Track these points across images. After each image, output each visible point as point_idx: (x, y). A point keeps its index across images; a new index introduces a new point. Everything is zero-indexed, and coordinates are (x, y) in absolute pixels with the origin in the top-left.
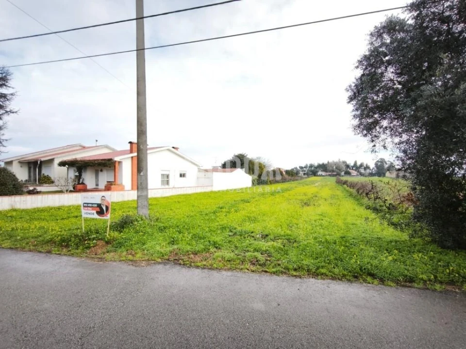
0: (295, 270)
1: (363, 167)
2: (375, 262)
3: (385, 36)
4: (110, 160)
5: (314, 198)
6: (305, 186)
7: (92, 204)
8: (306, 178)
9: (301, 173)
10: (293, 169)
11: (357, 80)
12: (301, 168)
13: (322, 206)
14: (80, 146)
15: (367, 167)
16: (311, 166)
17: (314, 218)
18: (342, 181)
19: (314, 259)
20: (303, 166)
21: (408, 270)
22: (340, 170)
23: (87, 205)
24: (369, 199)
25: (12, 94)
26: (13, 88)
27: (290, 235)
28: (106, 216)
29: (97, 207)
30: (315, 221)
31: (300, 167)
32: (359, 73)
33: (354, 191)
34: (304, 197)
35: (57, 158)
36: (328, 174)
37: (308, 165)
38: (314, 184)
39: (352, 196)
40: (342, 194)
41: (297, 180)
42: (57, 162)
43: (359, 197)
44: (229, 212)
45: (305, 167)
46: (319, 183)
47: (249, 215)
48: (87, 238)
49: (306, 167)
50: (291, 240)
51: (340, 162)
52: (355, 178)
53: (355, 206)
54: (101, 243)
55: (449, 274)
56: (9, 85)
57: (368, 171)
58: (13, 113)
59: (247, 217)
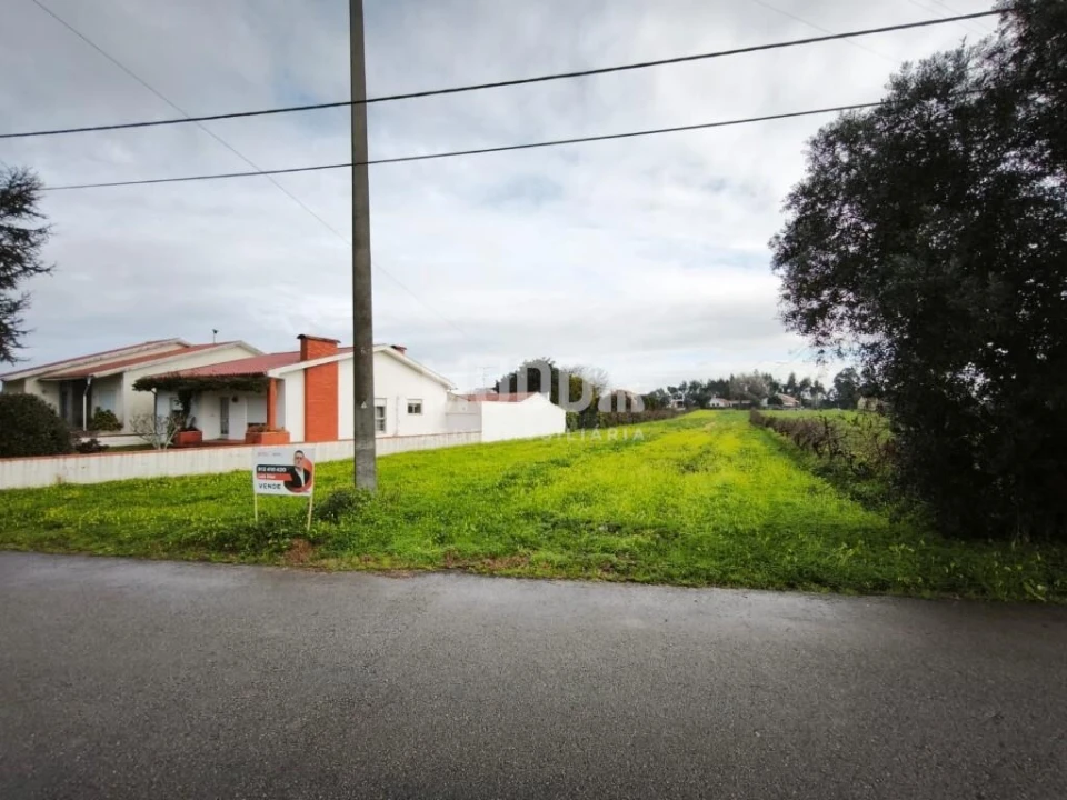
0: (685, 577)
1: (809, 389)
2: (825, 561)
3: (839, 148)
4: (259, 376)
5: (705, 456)
6: (682, 430)
7: (276, 467)
8: (683, 413)
9: (673, 403)
10: (653, 394)
11: (789, 227)
12: (672, 390)
13: (723, 471)
14: (179, 344)
15: (818, 389)
16: (694, 386)
17: (708, 494)
18: (763, 418)
19: (716, 560)
20: (677, 386)
21: (881, 572)
22: (758, 395)
23: (263, 470)
24: (820, 455)
25: (40, 231)
26: (44, 217)
27: (665, 526)
28: (305, 490)
29: (287, 472)
30: (712, 499)
31: (669, 388)
32: (792, 216)
33: (788, 440)
34: (684, 455)
35: (130, 370)
36: (731, 403)
37: (688, 384)
38: (704, 426)
39: (786, 450)
40: (763, 448)
41: (664, 418)
42: (129, 380)
43: (799, 452)
44: (531, 485)
45: (680, 389)
46: (713, 424)
47: (574, 490)
48: (271, 534)
49: (683, 388)
50: (667, 535)
51: (757, 377)
52: (791, 412)
53: (792, 470)
54: (300, 543)
55: (950, 574)
56: (35, 211)
57: (820, 396)
58: (41, 271)
59: (572, 494)
